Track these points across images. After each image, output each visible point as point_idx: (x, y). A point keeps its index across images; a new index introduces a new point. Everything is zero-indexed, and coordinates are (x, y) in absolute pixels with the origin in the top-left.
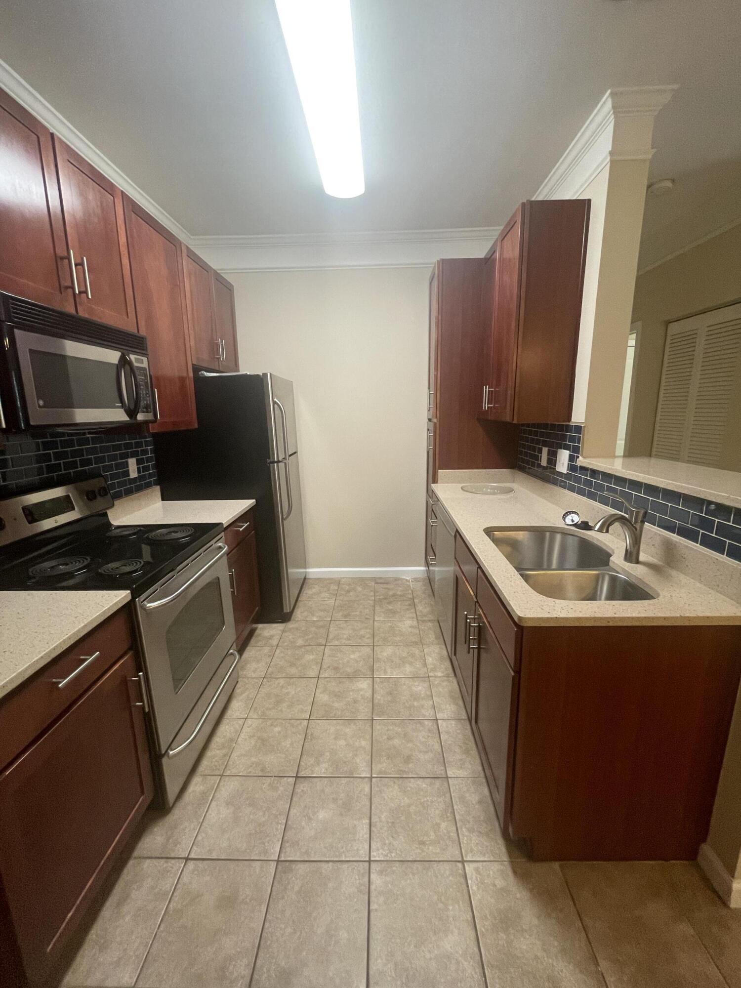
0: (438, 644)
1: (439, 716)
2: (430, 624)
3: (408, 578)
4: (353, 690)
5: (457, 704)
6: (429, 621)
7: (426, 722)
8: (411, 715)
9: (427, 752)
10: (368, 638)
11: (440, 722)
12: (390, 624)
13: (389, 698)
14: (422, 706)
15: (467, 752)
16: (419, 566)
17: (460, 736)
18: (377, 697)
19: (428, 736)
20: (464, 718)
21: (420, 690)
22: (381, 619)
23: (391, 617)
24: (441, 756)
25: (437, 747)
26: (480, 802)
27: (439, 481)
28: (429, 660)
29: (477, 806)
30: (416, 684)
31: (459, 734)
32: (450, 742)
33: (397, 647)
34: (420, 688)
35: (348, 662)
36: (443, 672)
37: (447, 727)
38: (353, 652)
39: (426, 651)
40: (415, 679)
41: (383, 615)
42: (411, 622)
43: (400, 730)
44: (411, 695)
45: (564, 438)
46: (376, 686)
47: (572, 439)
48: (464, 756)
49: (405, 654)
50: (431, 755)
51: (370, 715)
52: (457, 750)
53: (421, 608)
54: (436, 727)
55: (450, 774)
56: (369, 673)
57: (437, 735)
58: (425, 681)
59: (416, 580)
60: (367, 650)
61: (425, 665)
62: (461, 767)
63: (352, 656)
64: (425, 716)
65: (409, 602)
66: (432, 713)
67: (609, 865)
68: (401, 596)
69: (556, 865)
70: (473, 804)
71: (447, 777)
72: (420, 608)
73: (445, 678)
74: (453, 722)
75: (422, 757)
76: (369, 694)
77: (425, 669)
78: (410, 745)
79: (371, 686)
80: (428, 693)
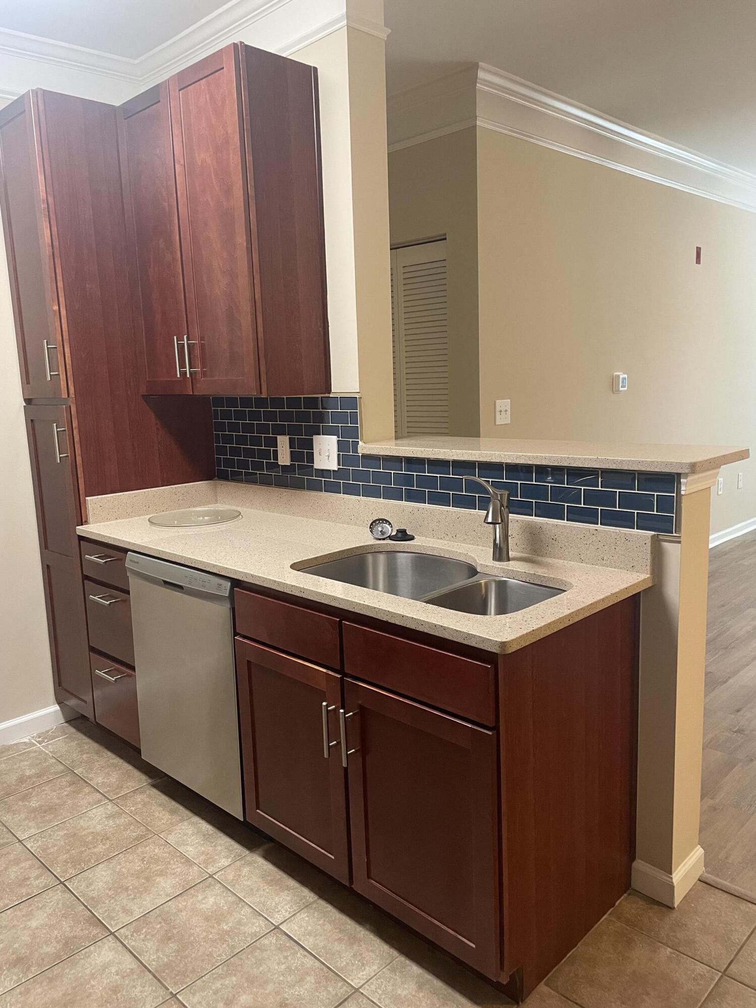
0: (182, 821)
1: (277, 919)
2: (139, 798)
3: (26, 740)
4: (92, 976)
5: (288, 888)
6: (134, 792)
7: (265, 941)
8: (233, 947)
9: (301, 980)
10: (37, 878)
11: (283, 927)
12: (61, 833)
13: (173, 946)
14: (239, 923)
15: (353, 940)
16: (45, 706)
17: (328, 927)
18: (150, 958)
19: (286, 958)
20: (311, 900)
21: (215, 903)
22: (33, 831)
23: (50, 821)
24: (325, 969)
25: (309, 962)
26: (420, 987)
27: (91, 519)
28: (190, 851)
29: (421, 995)
30: (200, 897)
31: (324, 925)
32: (321, 945)
33: (115, 861)
34: (210, 900)
35: (34, 936)
36: (227, 857)
37: (301, 927)
38: (29, 916)
39: (172, 839)
40: (192, 891)
41: (32, 824)
42: (101, 809)
43: (234, 979)
44: (207, 919)
45: (321, 418)
46: (130, 944)
47: (342, 418)
48: (356, 947)
49: (137, 866)
50: (310, 979)
51: (162, 992)
52: (337, 947)
53: (100, 780)
54: (284, 938)
55: (355, 983)
56: (95, 931)
57: (297, 948)
58: (208, 887)
59: (44, 737)
60: (57, 897)
61: (188, 862)
62: (363, 965)
63: (34, 924)
64: (255, 934)
65: (68, 778)
66: (262, 923)
67: (580, 948)
68: (39, 776)
69: (542, 988)
70: (414, 996)
71: (357, 990)
72: (98, 780)
73: (238, 864)
74: (303, 915)
75: (302, 991)
76: (128, 963)
77: (196, 868)
78: (270, 987)
79: (120, 948)
80: (232, 899)
